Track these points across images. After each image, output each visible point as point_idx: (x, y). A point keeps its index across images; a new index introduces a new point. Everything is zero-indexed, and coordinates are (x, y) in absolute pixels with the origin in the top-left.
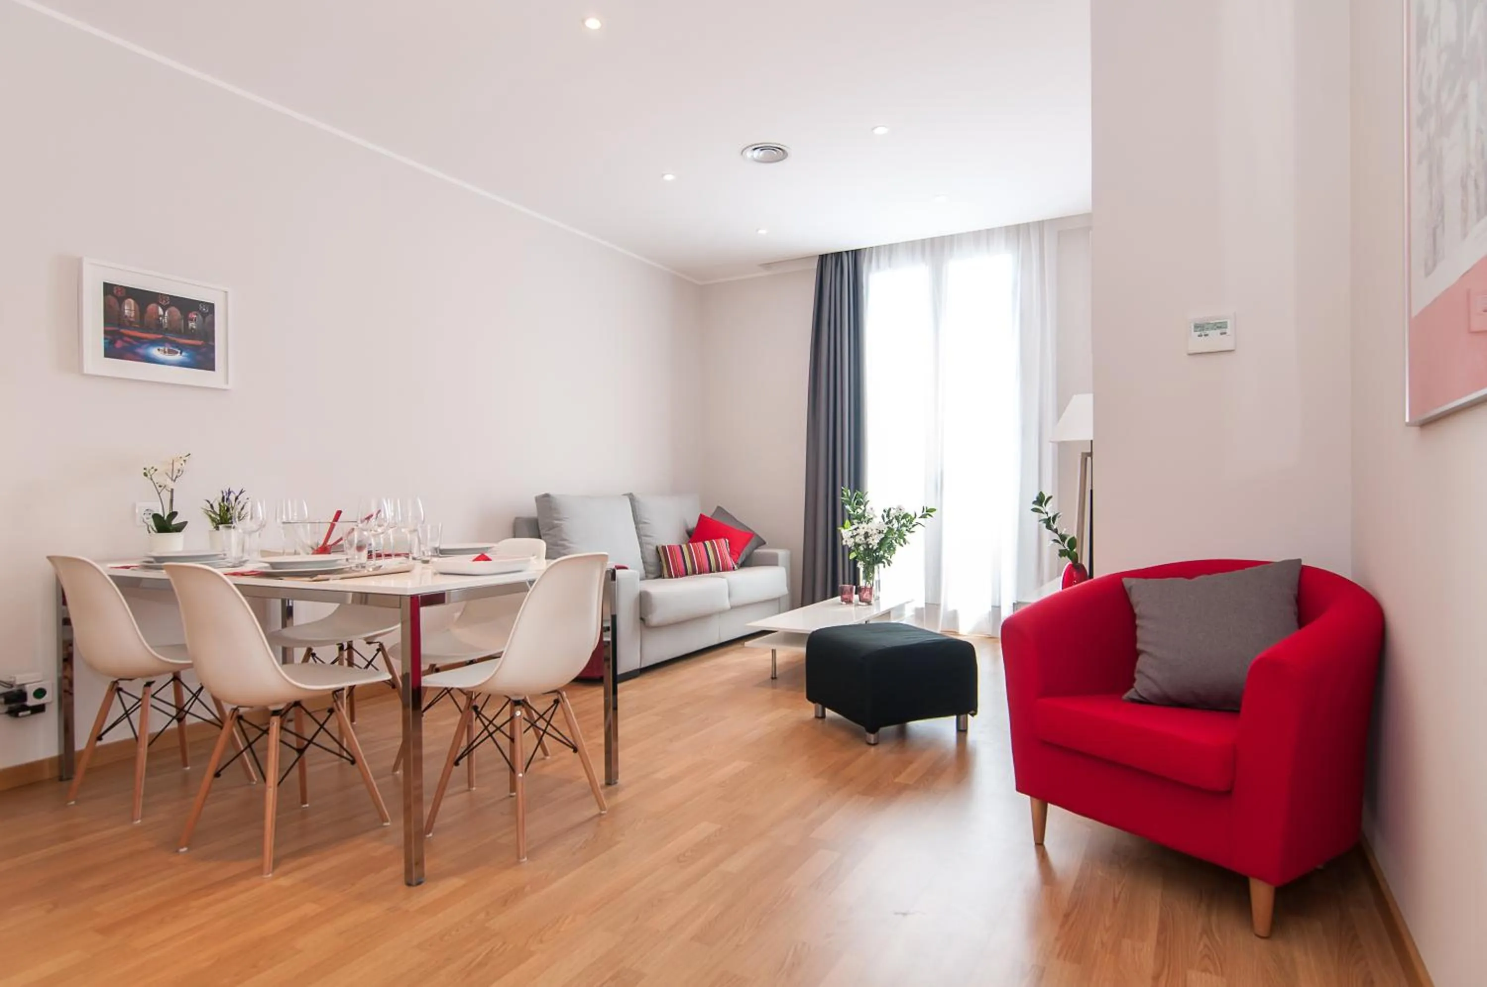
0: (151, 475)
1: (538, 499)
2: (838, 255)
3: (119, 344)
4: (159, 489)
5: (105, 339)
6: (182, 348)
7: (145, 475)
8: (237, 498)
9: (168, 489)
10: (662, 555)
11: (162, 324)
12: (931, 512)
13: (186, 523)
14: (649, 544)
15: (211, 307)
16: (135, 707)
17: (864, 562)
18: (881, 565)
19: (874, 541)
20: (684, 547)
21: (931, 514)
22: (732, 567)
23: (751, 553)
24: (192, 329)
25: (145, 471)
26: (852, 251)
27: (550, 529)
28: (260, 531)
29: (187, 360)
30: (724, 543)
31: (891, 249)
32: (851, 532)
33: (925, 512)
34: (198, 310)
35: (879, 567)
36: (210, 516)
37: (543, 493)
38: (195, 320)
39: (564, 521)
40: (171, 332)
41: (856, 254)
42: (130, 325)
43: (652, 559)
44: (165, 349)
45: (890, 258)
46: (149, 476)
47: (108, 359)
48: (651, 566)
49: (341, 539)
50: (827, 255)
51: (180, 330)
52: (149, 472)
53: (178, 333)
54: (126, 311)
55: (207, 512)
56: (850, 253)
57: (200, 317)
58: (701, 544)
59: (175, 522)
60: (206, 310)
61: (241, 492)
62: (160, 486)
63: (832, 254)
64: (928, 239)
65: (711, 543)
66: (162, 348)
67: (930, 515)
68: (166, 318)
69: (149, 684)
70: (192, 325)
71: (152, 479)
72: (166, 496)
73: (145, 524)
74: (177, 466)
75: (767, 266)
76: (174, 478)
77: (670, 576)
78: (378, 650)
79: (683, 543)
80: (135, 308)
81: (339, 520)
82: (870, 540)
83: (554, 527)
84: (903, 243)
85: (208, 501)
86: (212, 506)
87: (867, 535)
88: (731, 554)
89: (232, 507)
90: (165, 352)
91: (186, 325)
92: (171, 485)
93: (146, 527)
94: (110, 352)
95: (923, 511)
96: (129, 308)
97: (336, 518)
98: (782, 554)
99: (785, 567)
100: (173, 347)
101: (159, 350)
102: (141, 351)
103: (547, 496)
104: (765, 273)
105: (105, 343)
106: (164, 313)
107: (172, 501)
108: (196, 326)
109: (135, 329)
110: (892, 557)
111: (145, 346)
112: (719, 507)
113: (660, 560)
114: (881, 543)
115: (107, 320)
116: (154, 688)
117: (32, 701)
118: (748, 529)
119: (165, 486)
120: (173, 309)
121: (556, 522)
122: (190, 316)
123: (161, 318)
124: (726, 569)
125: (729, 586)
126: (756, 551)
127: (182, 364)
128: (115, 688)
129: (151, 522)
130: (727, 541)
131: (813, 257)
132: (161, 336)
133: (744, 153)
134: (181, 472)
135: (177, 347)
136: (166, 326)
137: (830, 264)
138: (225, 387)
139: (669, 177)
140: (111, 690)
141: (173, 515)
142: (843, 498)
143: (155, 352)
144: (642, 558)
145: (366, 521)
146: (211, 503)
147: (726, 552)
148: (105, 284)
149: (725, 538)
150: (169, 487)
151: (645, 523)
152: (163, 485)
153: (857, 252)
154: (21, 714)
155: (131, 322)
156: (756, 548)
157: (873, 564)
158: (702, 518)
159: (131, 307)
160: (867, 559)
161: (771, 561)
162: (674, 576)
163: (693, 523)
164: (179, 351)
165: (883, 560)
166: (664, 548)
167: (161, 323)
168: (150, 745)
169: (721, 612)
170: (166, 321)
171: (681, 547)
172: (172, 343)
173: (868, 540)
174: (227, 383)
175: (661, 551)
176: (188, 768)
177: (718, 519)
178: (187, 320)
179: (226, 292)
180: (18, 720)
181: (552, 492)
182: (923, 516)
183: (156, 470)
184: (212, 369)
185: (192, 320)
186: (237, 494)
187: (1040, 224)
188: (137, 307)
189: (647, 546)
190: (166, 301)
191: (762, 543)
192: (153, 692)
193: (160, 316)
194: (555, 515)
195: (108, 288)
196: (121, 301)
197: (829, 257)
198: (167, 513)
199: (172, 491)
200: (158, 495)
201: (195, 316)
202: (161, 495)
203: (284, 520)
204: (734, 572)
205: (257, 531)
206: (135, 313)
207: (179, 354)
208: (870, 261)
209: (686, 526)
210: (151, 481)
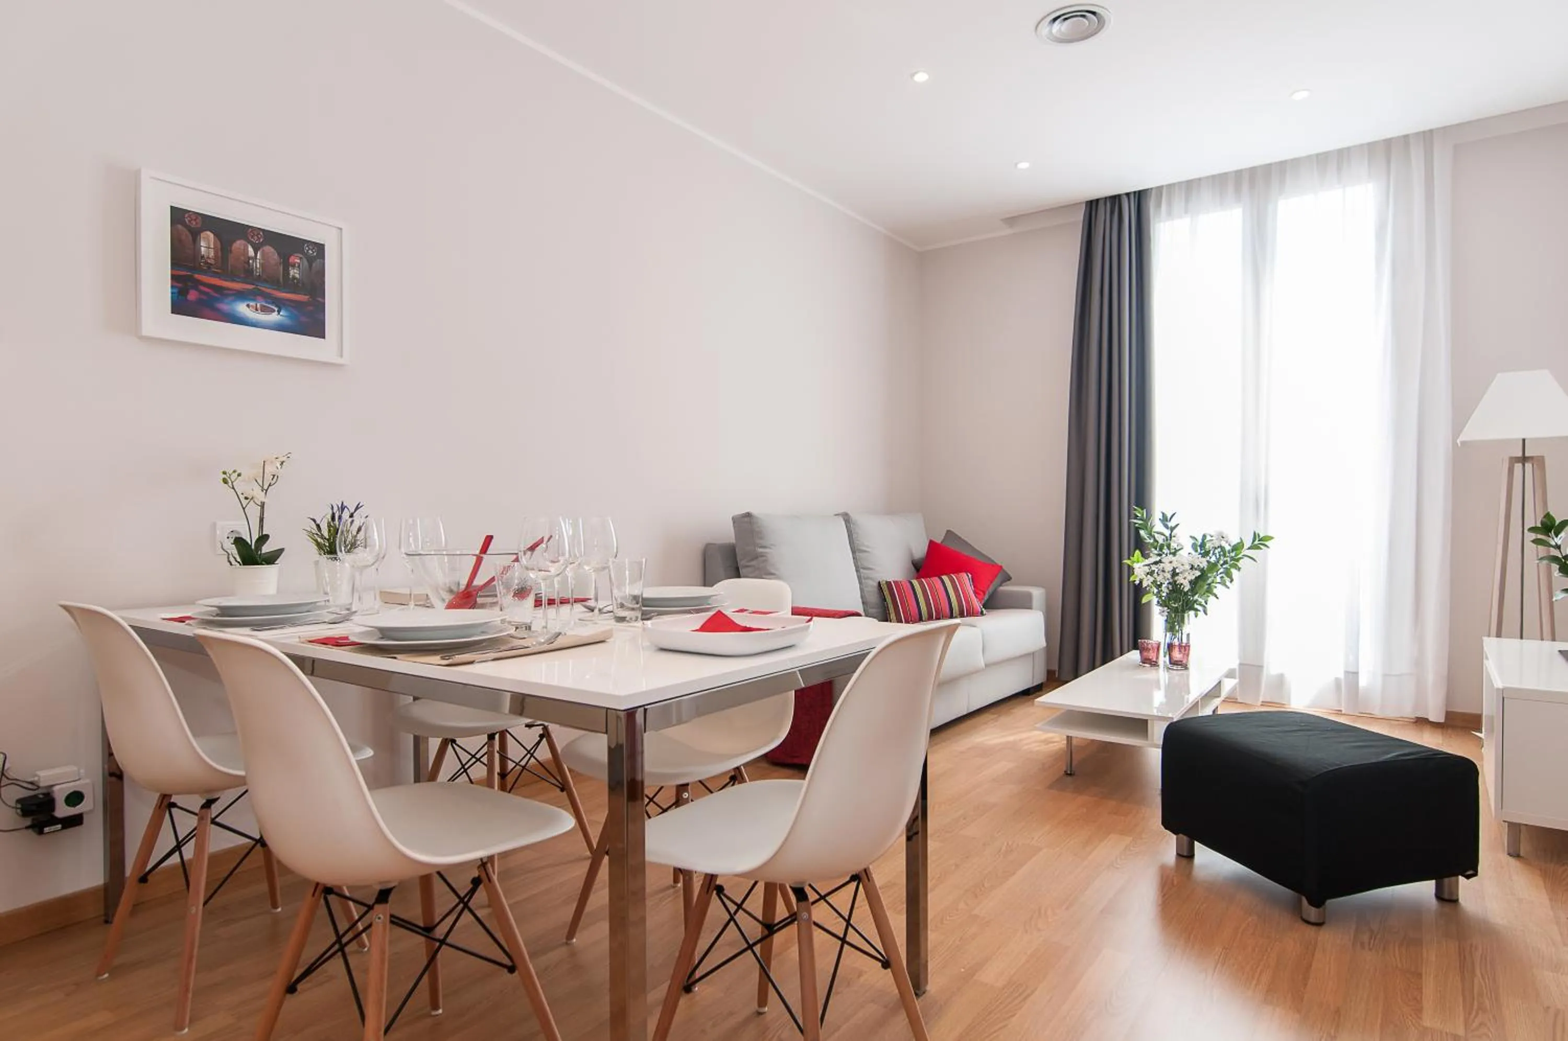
0: (232, 482)
1: (736, 520)
2: (1115, 200)
3: (192, 296)
4: (245, 502)
5: (172, 287)
6: (280, 304)
7: (225, 481)
8: (351, 516)
9: (256, 501)
10: (886, 593)
11: (252, 269)
12: (1267, 541)
13: (282, 550)
14: (868, 578)
15: (320, 248)
16: (190, 836)
17: (1168, 608)
18: (1192, 613)
19: (1185, 581)
20: (915, 583)
21: (1266, 543)
22: (980, 611)
23: (995, 591)
24: (294, 278)
25: (224, 476)
26: (1135, 192)
27: (752, 560)
28: (376, 565)
29: (287, 321)
30: (966, 578)
31: (1190, 187)
32: (1147, 567)
33: (1256, 542)
34: (302, 252)
35: (1188, 616)
36: (316, 541)
37: (744, 512)
38: (299, 266)
39: (770, 548)
40: (266, 281)
41: (1140, 197)
42: (209, 269)
43: (873, 598)
44: (256, 305)
45: (1187, 200)
46: (230, 484)
47: (174, 315)
48: (873, 608)
49: (493, 579)
50: (1097, 200)
51: (278, 281)
52: (230, 478)
53: (275, 282)
54: (203, 249)
55: (311, 535)
56: (1132, 196)
57: (306, 263)
58: (936, 580)
59: (266, 549)
60: (313, 252)
61: (357, 508)
62: (246, 498)
63: (1106, 198)
64: (1246, 169)
65: (949, 578)
66: (252, 303)
67: (1266, 546)
68: (258, 261)
69: (208, 804)
70: (294, 272)
71: (233, 488)
72: (253, 511)
73: (226, 553)
74: (269, 470)
75: (1011, 220)
76: (266, 487)
77: (900, 621)
78: (542, 736)
79: (913, 579)
80: (214, 244)
81: (488, 552)
82: (1180, 579)
83: (756, 557)
84: (1207, 178)
85: (314, 521)
86: (318, 526)
87: (1174, 574)
88: (976, 593)
89: (346, 530)
90: (257, 310)
91: (286, 272)
92: (260, 496)
93: (226, 556)
94: (179, 307)
95: (1254, 541)
96: (207, 245)
97: (484, 549)
98: (1037, 594)
99: (1041, 610)
100: (266, 302)
101: (248, 306)
102: (224, 307)
103: (748, 515)
104: (1008, 231)
105: (172, 293)
106: (256, 254)
107: (262, 520)
108: (299, 274)
109: (215, 275)
110: (1208, 603)
111: (231, 298)
112: (948, 531)
113: (885, 600)
114: (1194, 583)
115: (176, 261)
116: (215, 809)
117: (62, 810)
118: (989, 559)
119: (252, 498)
120: (268, 249)
121: (760, 550)
122: (291, 260)
123: (251, 261)
124: (972, 613)
125: (983, 636)
126: (1001, 588)
127: (281, 328)
128: (165, 803)
129: (234, 550)
130: (970, 576)
131: (1081, 203)
132: (250, 287)
133: (1039, 28)
134: (275, 480)
135: (273, 303)
136: (257, 273)
137: (1102, 214)
138: (339, 361)
139: (921, 77)
140: (160, 807)
141: (263, 539)
142: (1135, 521)
143: (242, 308)
144: (862, 597)
145: (529, 553)
146: (318, 522)
147: (970, 590)
148: (173, 209)
149: (966, 571)
150: (258, 500)
151: (865, 551)
152: (250, 498)
153: (1141, 193)
154: (46, 830)
155: (209, 266)
156: (1001, 585)
157: (1183, 611)
158: (932, 545)
159: (209, 244)
160: (1173, 605)
161: (1023, 603)
162: (904, 621)
163: (920, 551)
164: (276, 309)
165: (1196, 606)
166: (889, 584)
167: (251, 267)
168: (205, 903)
169: (977, 672)
170: (258, 266)
171: (911, 583)
172: (266, 296)
173: (1176, 578)
174: (342, 356)
175: (885, 588)
176: (279, 910)
177: (953, 546)
178: (287, 265)
179: (341, 229)
180: (43, 837)
181: (755, 511)
182: (1253, 547)
183: (239, 475)
184: (322, 335)
185: (293, 266)
186: (352, 510)
187: (1427, 137)
188: (219, 243)
189: (867, 581)
190: (258, 237)
191: (1009, 578)
192: (213, 816)
193: (249, 258)
194: (758, 541)
195: (178, 216)
196: (195, 235)
197: (1101, 204)
198: (255, 536)
199: (262, 505)
200: (242, 510)
201: (298, 261)
202: (245, 510)
203: (412, 549)
204: (983, 617)
205: (373, 564)
206: (216, 253)
207: (276, 313)
208: (1159, 205)
209: (911, 554)
210: (233, 490)
